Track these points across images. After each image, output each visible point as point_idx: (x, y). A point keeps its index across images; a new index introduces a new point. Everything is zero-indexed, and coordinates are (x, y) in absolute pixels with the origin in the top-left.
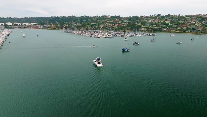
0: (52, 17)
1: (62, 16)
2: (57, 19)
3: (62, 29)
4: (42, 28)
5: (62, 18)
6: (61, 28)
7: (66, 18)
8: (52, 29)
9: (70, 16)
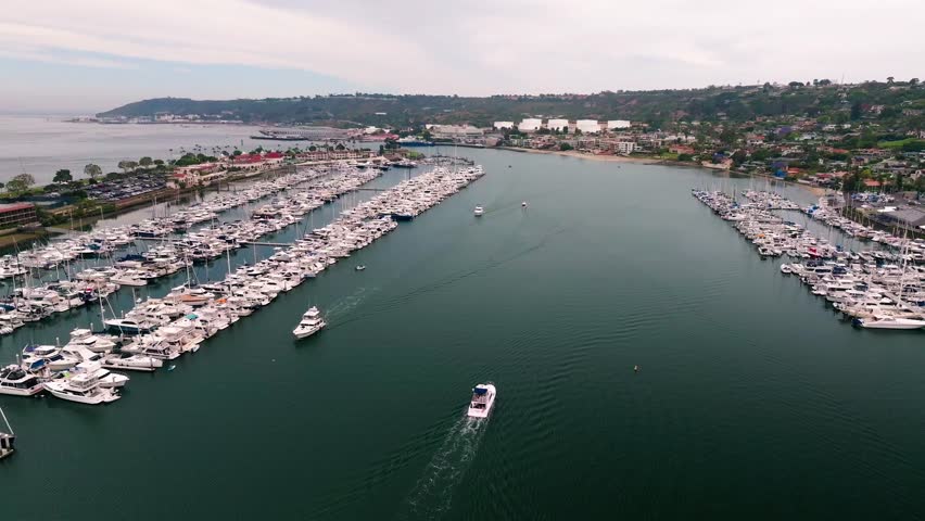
0: (712, 88)
1: (762, 83)
2: (727, 101)
3: (719, 166)
4: (634, 154)
5: (753, 95)
6: (715, 161)
7: (775, 94)
8: (671, 163)
9: (801, 84)
